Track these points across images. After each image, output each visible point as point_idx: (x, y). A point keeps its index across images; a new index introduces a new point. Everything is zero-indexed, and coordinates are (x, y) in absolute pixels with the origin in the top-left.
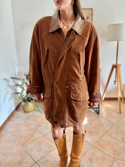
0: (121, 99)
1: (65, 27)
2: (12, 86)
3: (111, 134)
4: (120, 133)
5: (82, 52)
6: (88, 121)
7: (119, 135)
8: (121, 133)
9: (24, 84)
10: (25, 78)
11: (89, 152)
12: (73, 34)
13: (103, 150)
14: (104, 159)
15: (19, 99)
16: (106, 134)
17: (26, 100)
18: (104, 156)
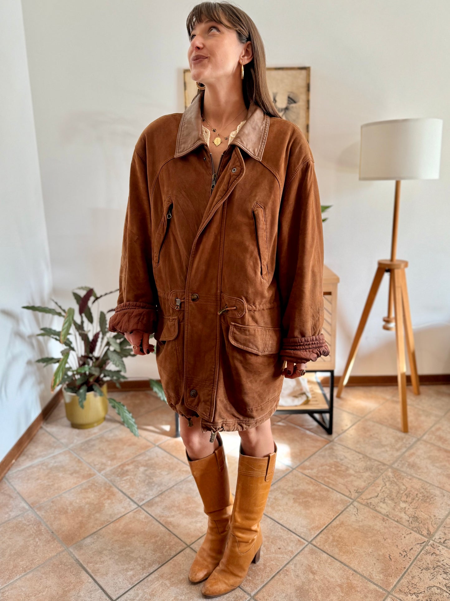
0: (408, 379)
1: (218, 141)
2: (30, 337)
3: (374, 501)
4: (404, 498)
5: (265, 209)
6: (294, 456)
7: (403, 505)
8: (409, 500)
9: (73, 330)
10: (76, 307)
11: (296, 564)
12: (235, 159)
13: (344, 558)
14: (350, 588)
15: (55, 381)
16: (356, 504)
17: (78, 383)
18: (351, 578)
